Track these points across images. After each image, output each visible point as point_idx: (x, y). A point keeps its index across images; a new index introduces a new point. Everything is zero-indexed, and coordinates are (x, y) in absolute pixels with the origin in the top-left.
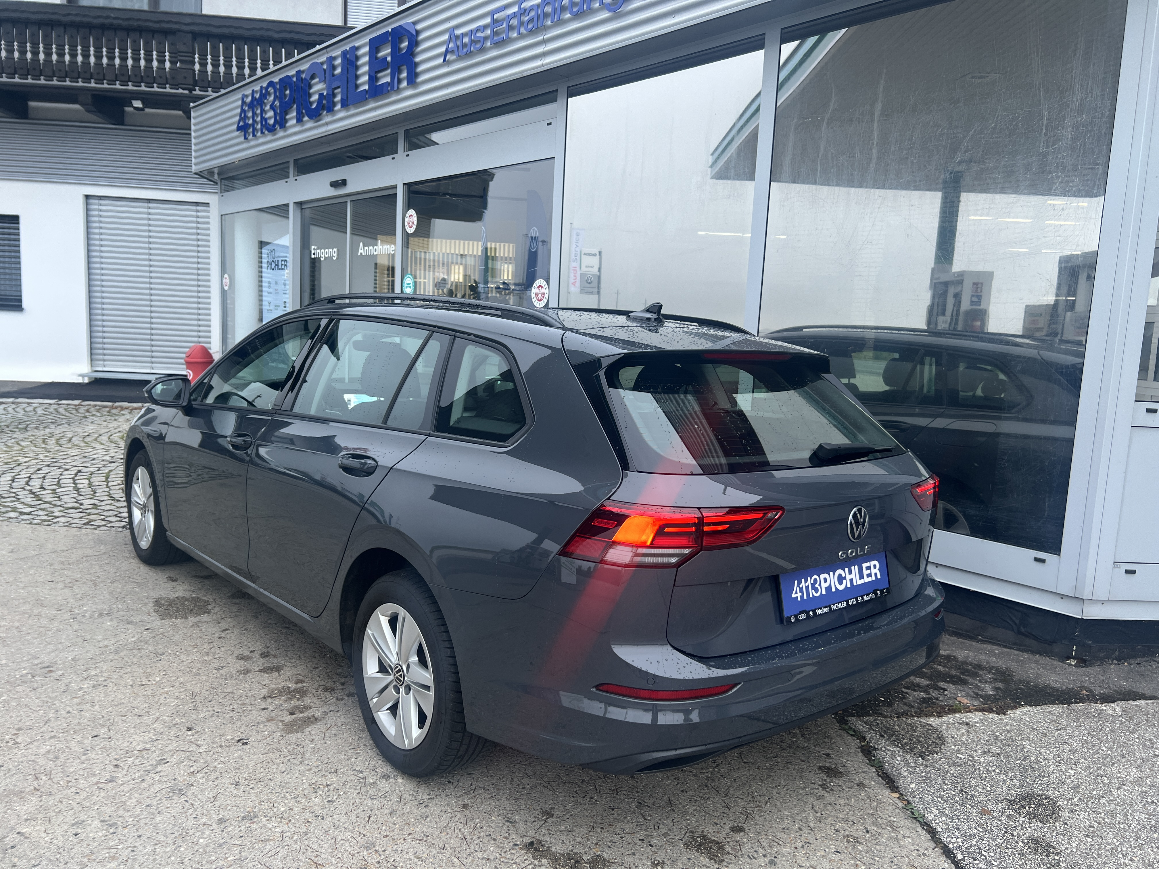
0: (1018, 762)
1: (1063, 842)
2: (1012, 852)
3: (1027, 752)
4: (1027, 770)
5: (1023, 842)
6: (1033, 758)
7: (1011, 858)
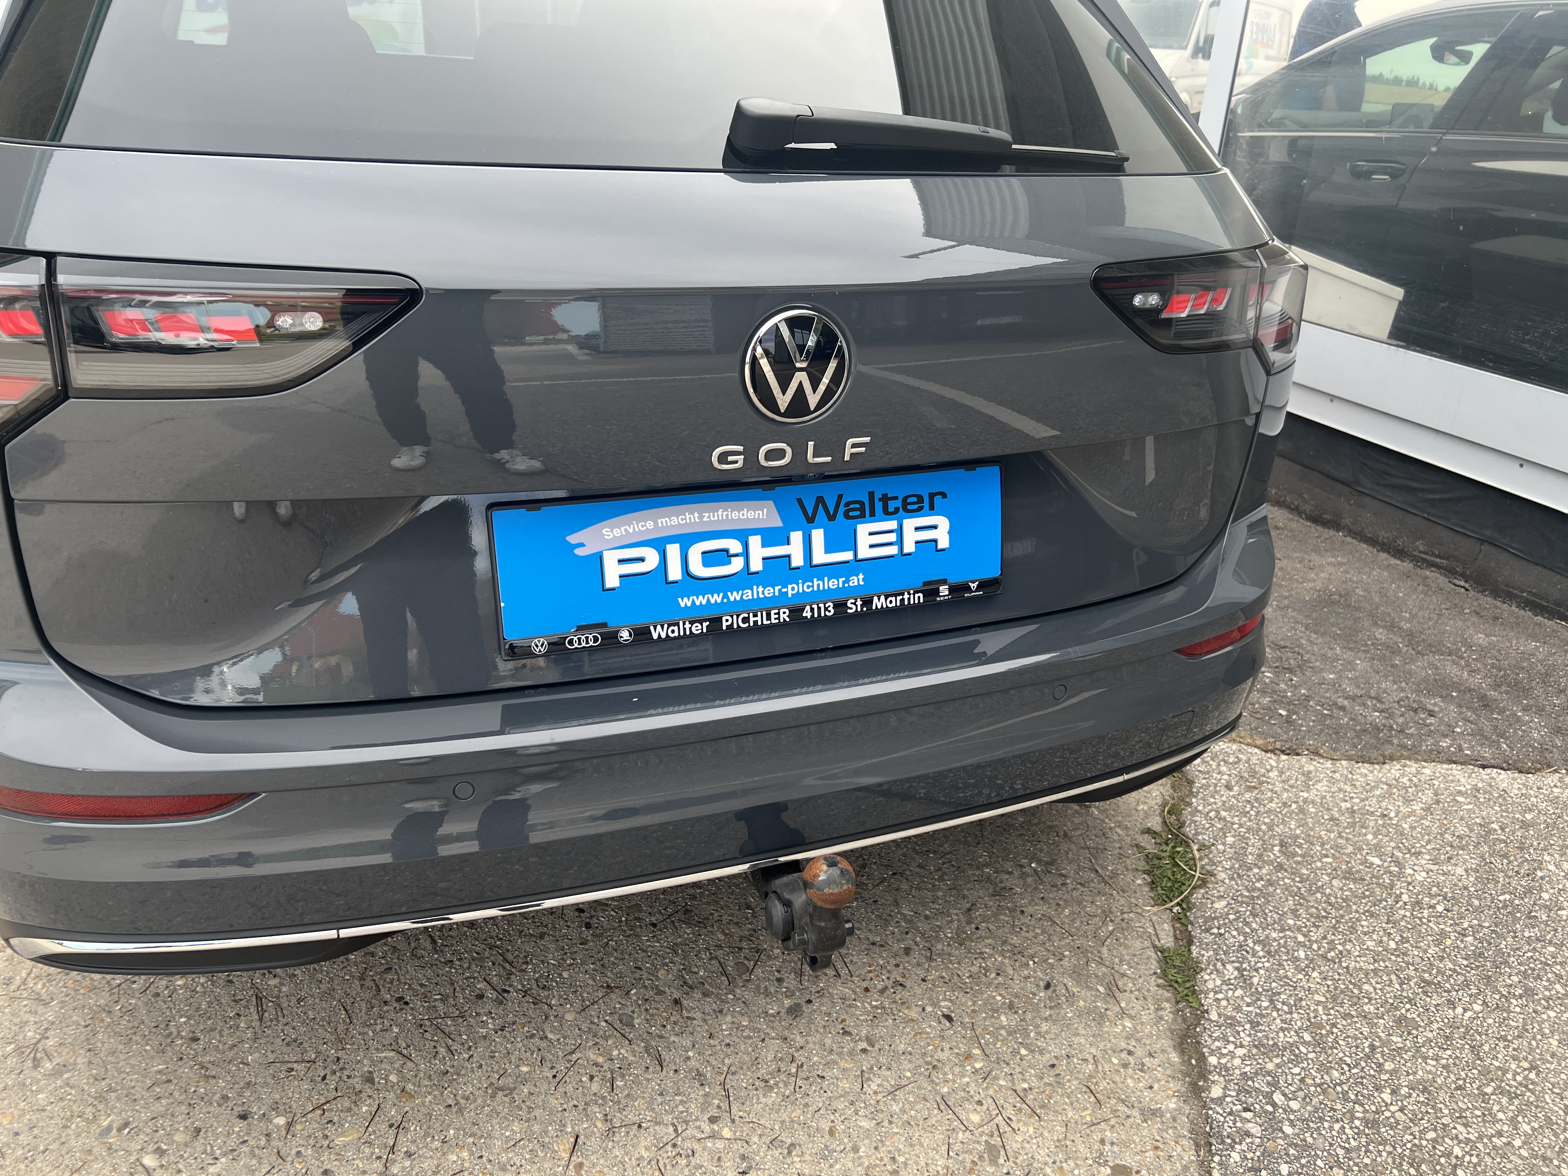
0: (1507, 897)
1: (1500, 1115)
2: (1351, 1112)
3: (1542, 878)
4: (1516, 920)
5: (1394, 1092)
6: (1545, 896)
7: (1337, 1126)
